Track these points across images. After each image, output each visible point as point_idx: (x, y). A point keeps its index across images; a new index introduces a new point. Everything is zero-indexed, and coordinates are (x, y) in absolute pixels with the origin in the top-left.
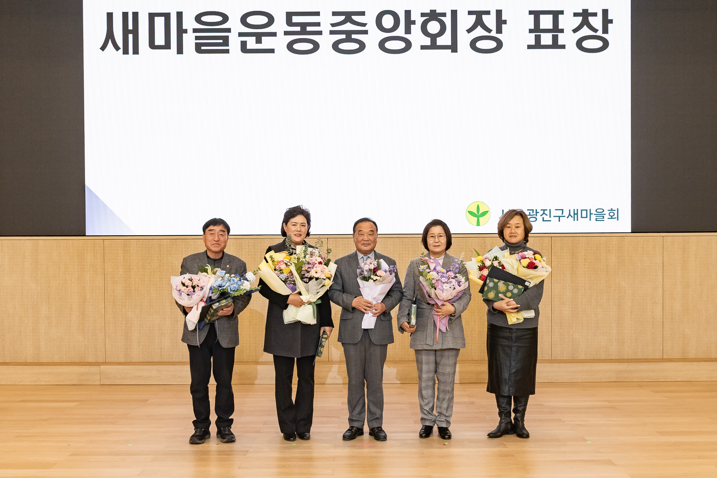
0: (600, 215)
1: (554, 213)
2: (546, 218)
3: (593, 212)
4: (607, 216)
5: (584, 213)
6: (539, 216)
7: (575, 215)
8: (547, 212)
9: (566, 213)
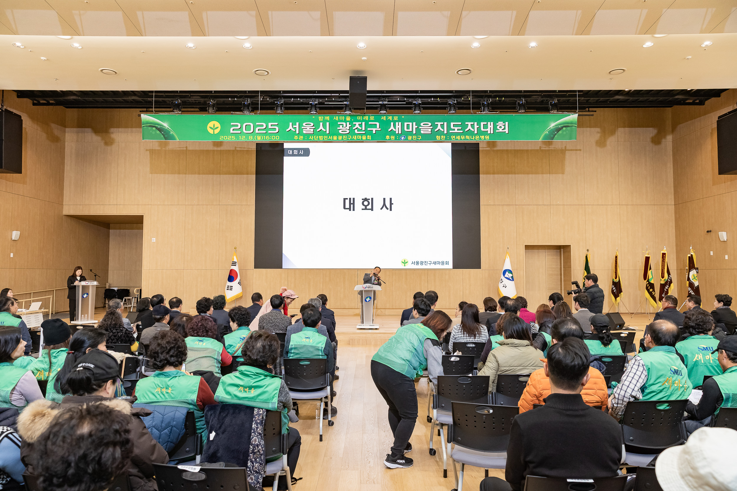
0: (443, 263)
1: (428, 262)
2: (426, 264)
3: (441, 262)
4: (445, 264)
5: (438, 262)
6: (424, 263)
7: (435, 263)
8: (426, 262)
9: (432, 263)
